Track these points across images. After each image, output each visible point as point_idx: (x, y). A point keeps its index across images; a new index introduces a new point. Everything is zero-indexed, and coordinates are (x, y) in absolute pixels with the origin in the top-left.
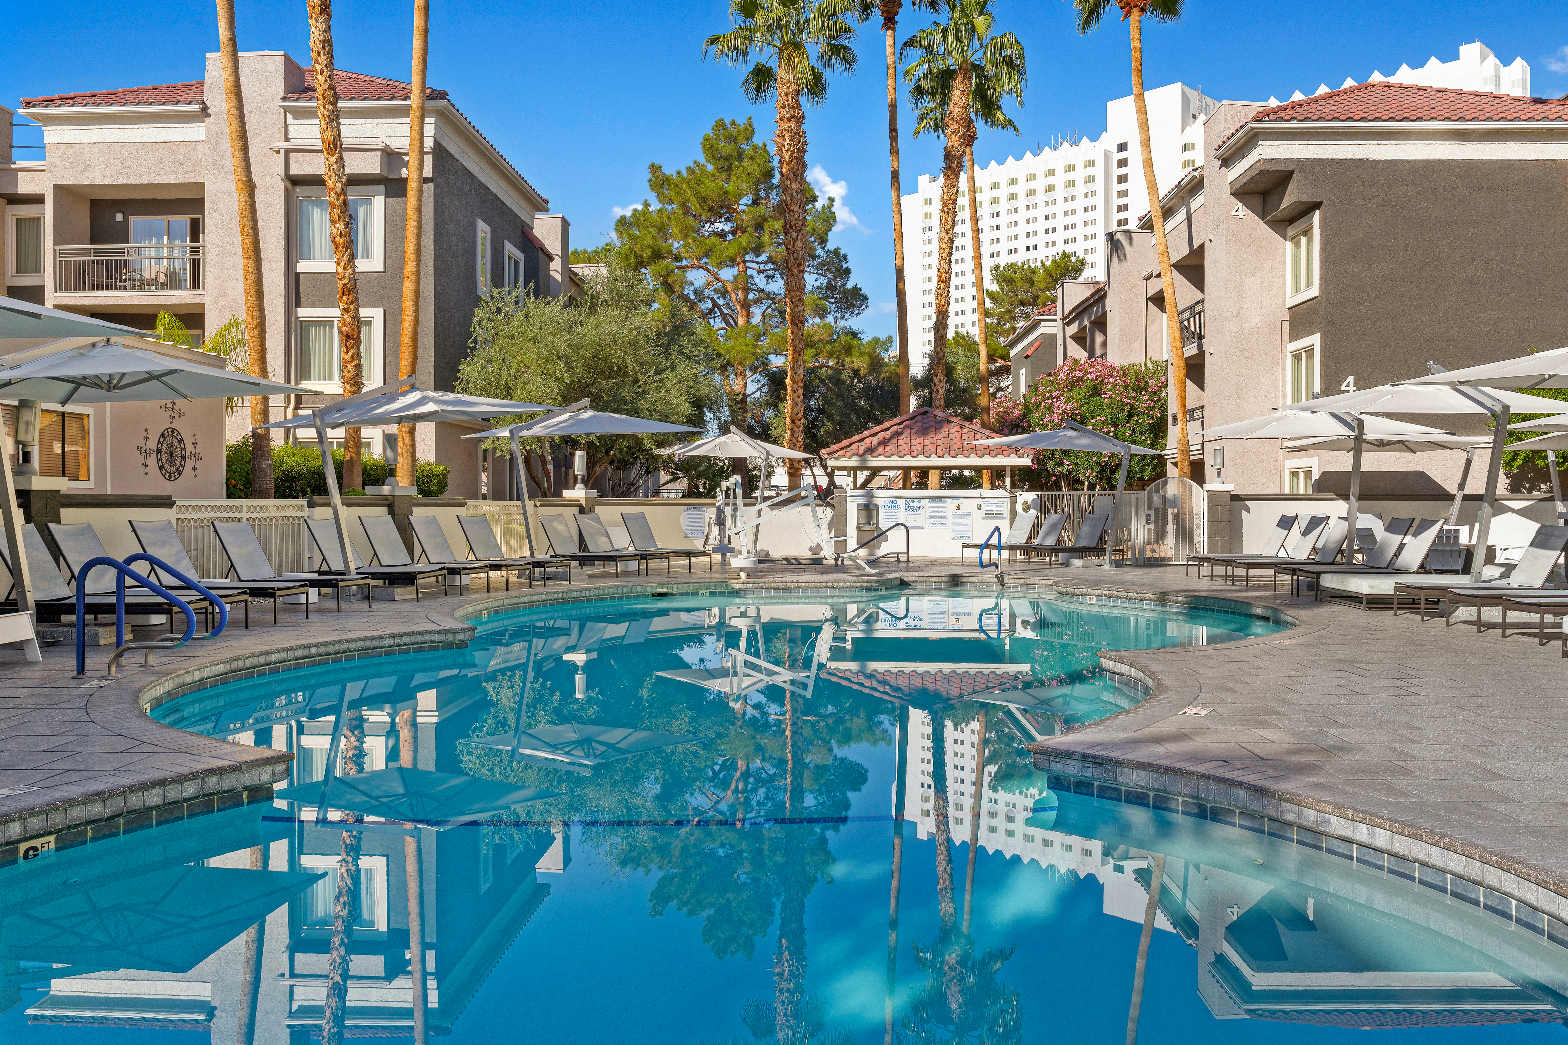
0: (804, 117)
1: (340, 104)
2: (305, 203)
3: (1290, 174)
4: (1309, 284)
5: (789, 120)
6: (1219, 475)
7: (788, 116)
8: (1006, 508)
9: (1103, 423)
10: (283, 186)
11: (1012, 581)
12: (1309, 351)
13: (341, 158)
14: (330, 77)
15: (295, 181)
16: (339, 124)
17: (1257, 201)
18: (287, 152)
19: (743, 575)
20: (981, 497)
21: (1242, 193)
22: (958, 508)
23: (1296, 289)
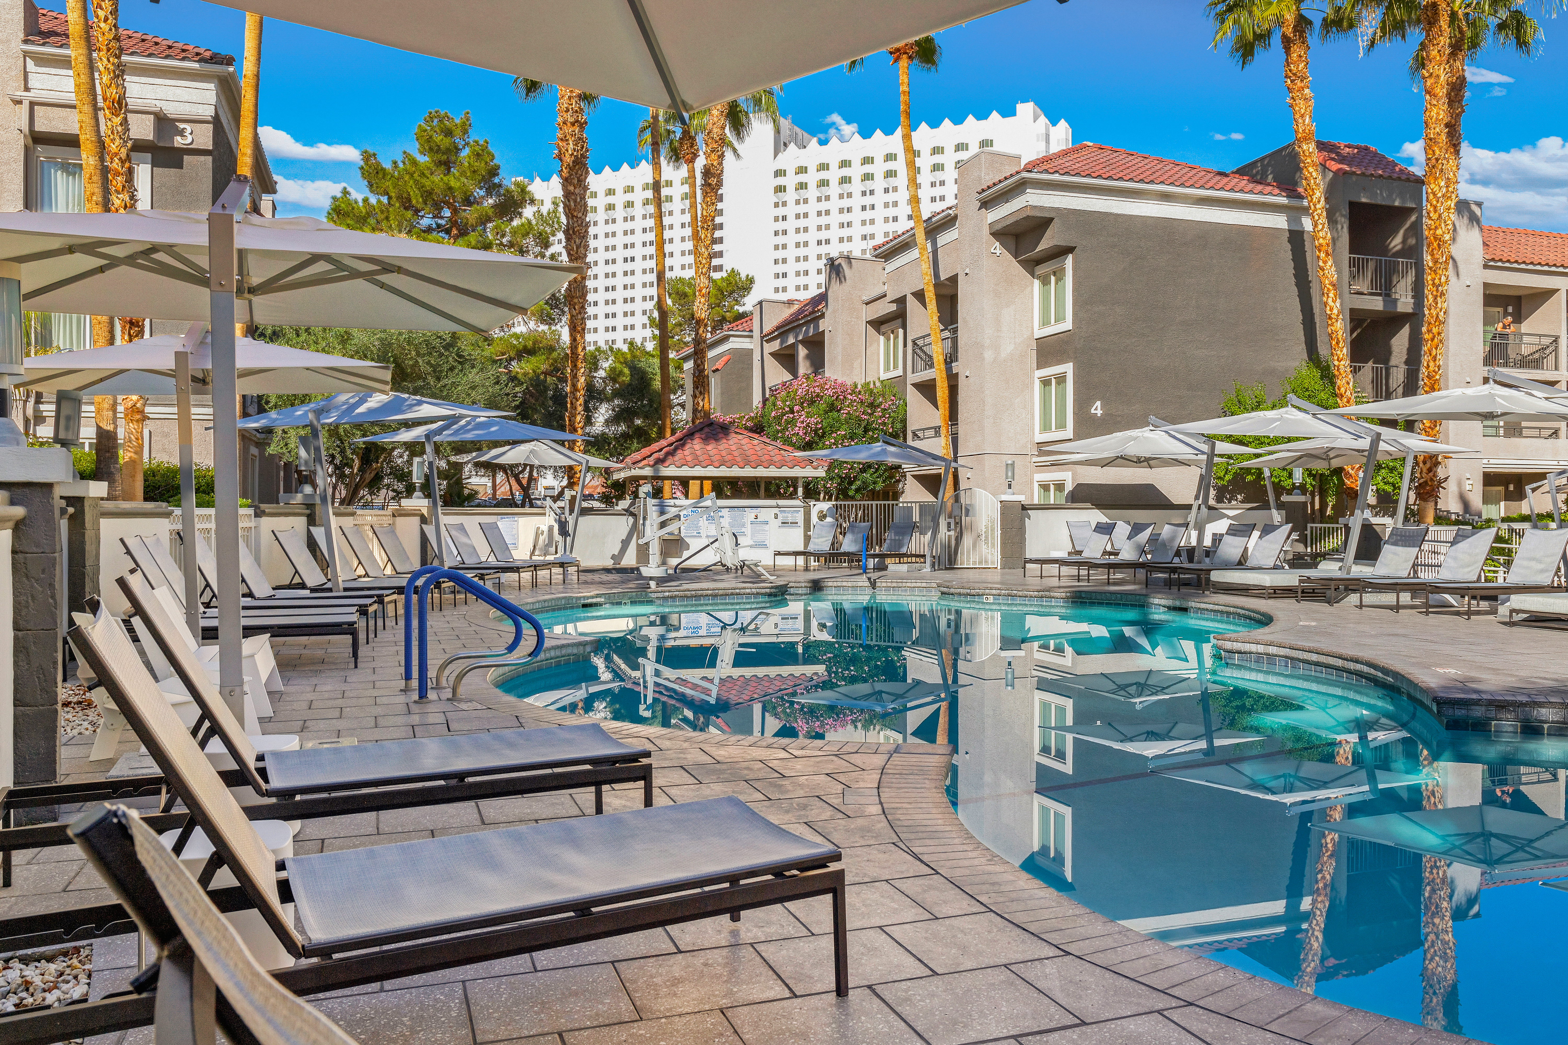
0: (586, 123)
1: (124, 58)
2: (46, 165)
3: (1051, 220)
4: (1059, 319)
5: (573, 124)
6: (1010, 486)
7: (572, 120)
8: (800, 517)
9: (845, 436)
10: (22, 142)
11: (884, 584)
12: (1061, 379)
13: (125, 122)
14: (115, 26)
15: (38, 139)
16: (124, 80)
17: (1011, 242)
18: (32, 104)
19: (653, 584)
20: (778, 507)
21: (1001, 234)
22: (756, 517)
23: (1045, 322)
